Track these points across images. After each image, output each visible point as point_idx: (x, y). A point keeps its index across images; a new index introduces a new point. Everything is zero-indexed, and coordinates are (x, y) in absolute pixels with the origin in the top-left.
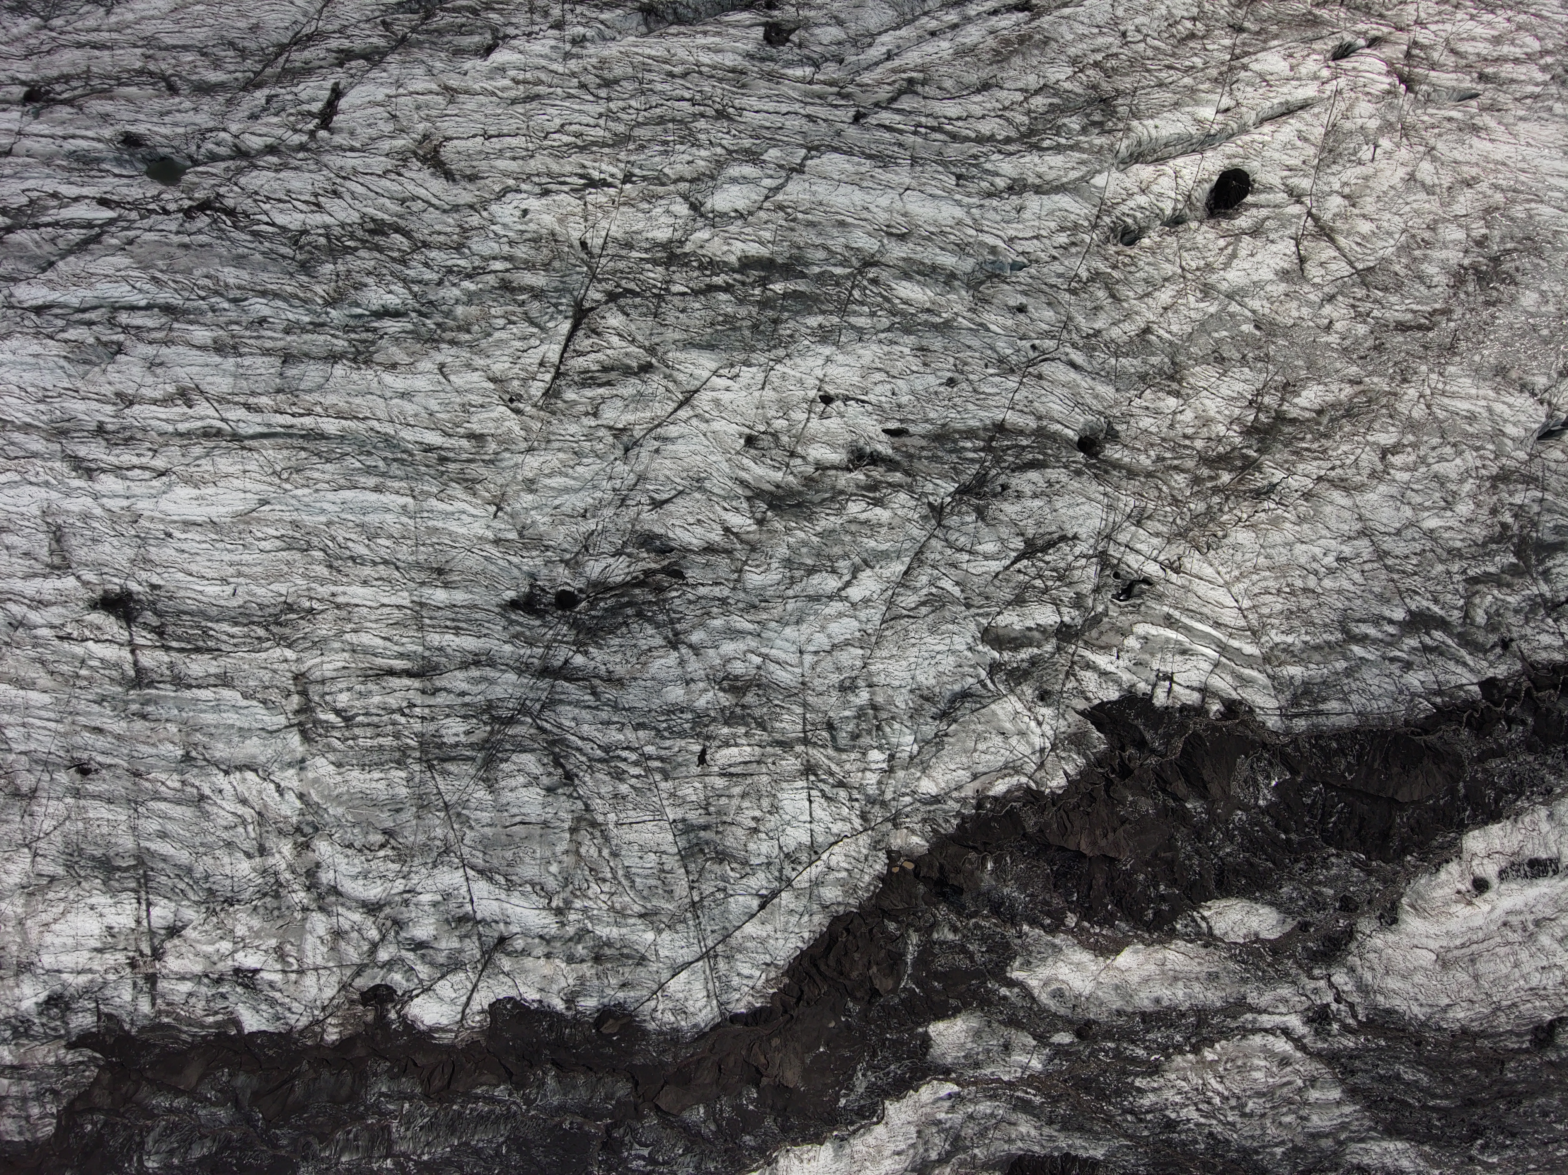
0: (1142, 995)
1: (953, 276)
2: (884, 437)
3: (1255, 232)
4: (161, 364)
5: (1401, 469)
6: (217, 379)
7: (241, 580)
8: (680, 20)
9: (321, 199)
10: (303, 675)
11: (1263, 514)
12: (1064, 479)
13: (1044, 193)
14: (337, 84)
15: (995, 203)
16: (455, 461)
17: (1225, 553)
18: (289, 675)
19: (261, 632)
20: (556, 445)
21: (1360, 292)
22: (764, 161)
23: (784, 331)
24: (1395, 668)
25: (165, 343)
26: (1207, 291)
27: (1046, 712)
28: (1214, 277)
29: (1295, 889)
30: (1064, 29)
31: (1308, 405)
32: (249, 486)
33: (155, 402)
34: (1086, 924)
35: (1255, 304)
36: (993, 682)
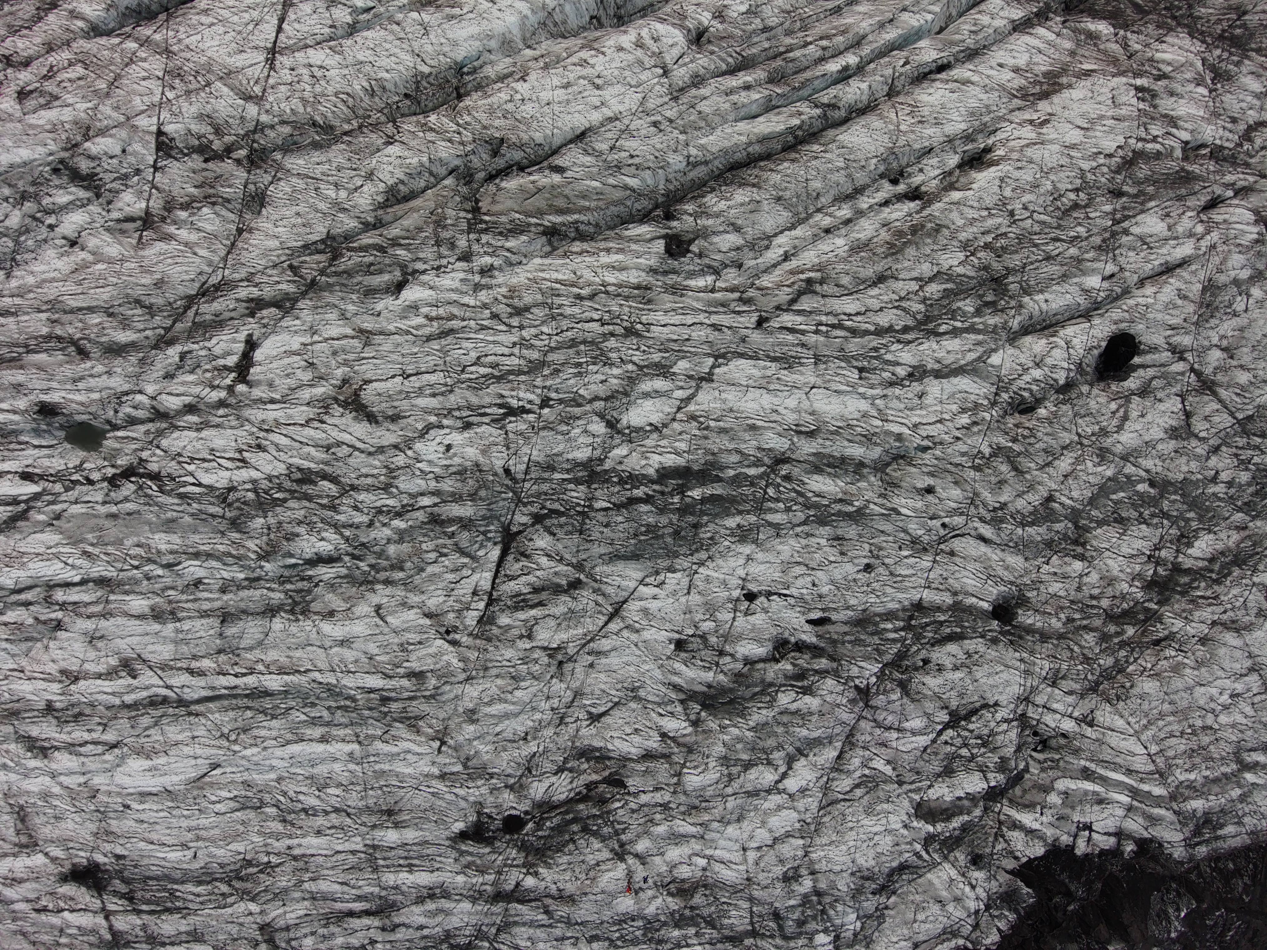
1: (861, 464)
2: (808, 628)
3: (1144, 392)
4: (102, 637)
6: (158, 648)
7: (200, 844)
8: (582, 237)
9: (245, 454)
10: (268, 925)
11: (1164, 662)
12: (982, 649)
13: (943, 377)
14: (250, 335)
15: (897, 391)
16: (396, 700)
17: (1133, 704)
18: (255, 926)
19: (224, 888)
20: (494, 672)
21: (1241, 441)
22: (674, 373)
23: (705, 534)
25: (103, 616)
26: (1103, 454)
27: (978, 874)
28: (1109, 440)
30: (955, 215)
31: (1201, 555)
32: (199, 752)
33: (99, 676)
35: (1148, 463)
36: (928, 852)
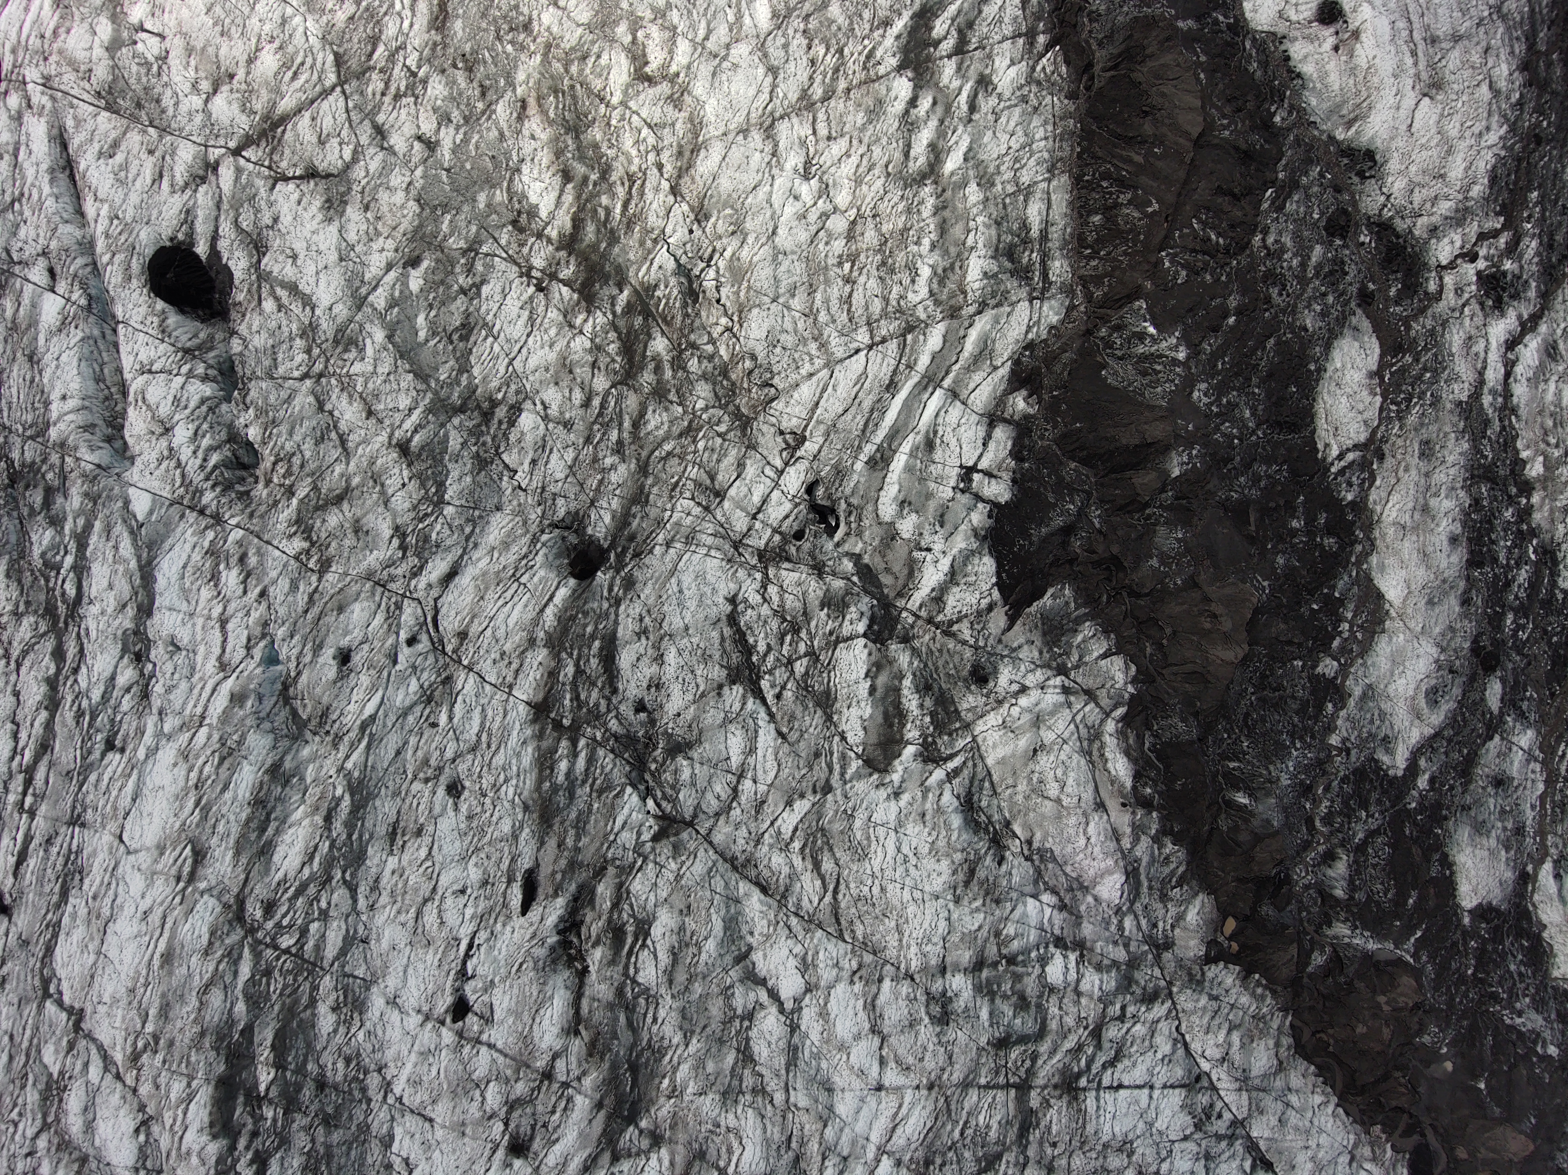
0: (1444, 564)
1: (275, 770)
2: (536, 912)
3: (257, 246)
5: (671, 52)
11: (725, 291)
12: (636, 609)
13: (152, 602)
15: (158, 689)
17: (780, 360)
21: (376, 83)
22: (62, 1073)
23: (339, 1071)
24: (987, 104)
26: (346, 340)
27: (1005, 677)
28: (324, 326)
29: (1308, 306)
31: (554, 195)
34: (1336, 643)
35: (376, 262)
36: (951, 757)
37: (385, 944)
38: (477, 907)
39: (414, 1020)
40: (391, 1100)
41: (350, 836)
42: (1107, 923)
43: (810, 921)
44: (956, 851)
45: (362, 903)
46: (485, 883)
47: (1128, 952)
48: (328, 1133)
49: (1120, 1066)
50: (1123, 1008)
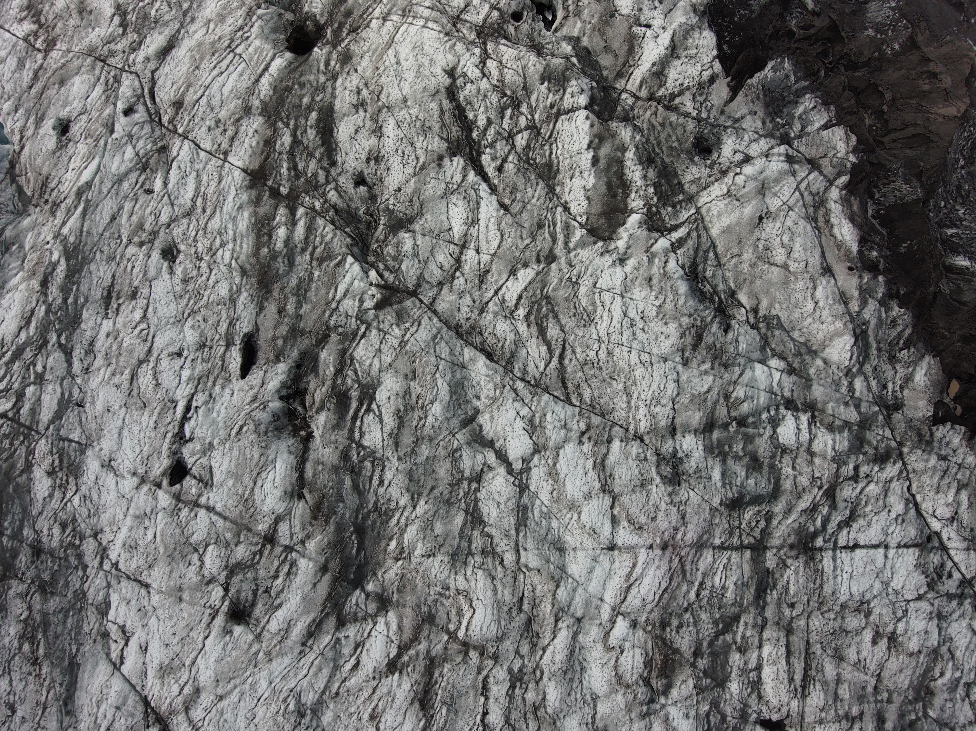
2: (256, 376)
12: (353, 81)
23: (55, 537)
27: (728, 148)
36: (675, 228)
37: (99, 406)
38: (194, 369)
39: (129, 483)
40: (107, 566)
41: (65, 300)
42: (837, 385)
43: (537, 386)
44: (683, 315)
45: (77, 366)
46: (202, 346)
47: (859, 413)
48: (45, 600)
49: (855, 526)
50: (856, 468)
